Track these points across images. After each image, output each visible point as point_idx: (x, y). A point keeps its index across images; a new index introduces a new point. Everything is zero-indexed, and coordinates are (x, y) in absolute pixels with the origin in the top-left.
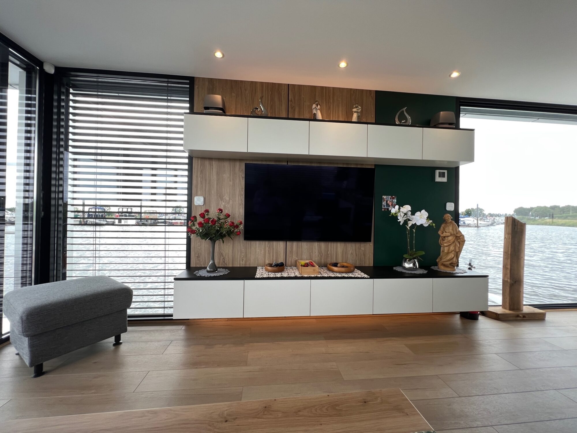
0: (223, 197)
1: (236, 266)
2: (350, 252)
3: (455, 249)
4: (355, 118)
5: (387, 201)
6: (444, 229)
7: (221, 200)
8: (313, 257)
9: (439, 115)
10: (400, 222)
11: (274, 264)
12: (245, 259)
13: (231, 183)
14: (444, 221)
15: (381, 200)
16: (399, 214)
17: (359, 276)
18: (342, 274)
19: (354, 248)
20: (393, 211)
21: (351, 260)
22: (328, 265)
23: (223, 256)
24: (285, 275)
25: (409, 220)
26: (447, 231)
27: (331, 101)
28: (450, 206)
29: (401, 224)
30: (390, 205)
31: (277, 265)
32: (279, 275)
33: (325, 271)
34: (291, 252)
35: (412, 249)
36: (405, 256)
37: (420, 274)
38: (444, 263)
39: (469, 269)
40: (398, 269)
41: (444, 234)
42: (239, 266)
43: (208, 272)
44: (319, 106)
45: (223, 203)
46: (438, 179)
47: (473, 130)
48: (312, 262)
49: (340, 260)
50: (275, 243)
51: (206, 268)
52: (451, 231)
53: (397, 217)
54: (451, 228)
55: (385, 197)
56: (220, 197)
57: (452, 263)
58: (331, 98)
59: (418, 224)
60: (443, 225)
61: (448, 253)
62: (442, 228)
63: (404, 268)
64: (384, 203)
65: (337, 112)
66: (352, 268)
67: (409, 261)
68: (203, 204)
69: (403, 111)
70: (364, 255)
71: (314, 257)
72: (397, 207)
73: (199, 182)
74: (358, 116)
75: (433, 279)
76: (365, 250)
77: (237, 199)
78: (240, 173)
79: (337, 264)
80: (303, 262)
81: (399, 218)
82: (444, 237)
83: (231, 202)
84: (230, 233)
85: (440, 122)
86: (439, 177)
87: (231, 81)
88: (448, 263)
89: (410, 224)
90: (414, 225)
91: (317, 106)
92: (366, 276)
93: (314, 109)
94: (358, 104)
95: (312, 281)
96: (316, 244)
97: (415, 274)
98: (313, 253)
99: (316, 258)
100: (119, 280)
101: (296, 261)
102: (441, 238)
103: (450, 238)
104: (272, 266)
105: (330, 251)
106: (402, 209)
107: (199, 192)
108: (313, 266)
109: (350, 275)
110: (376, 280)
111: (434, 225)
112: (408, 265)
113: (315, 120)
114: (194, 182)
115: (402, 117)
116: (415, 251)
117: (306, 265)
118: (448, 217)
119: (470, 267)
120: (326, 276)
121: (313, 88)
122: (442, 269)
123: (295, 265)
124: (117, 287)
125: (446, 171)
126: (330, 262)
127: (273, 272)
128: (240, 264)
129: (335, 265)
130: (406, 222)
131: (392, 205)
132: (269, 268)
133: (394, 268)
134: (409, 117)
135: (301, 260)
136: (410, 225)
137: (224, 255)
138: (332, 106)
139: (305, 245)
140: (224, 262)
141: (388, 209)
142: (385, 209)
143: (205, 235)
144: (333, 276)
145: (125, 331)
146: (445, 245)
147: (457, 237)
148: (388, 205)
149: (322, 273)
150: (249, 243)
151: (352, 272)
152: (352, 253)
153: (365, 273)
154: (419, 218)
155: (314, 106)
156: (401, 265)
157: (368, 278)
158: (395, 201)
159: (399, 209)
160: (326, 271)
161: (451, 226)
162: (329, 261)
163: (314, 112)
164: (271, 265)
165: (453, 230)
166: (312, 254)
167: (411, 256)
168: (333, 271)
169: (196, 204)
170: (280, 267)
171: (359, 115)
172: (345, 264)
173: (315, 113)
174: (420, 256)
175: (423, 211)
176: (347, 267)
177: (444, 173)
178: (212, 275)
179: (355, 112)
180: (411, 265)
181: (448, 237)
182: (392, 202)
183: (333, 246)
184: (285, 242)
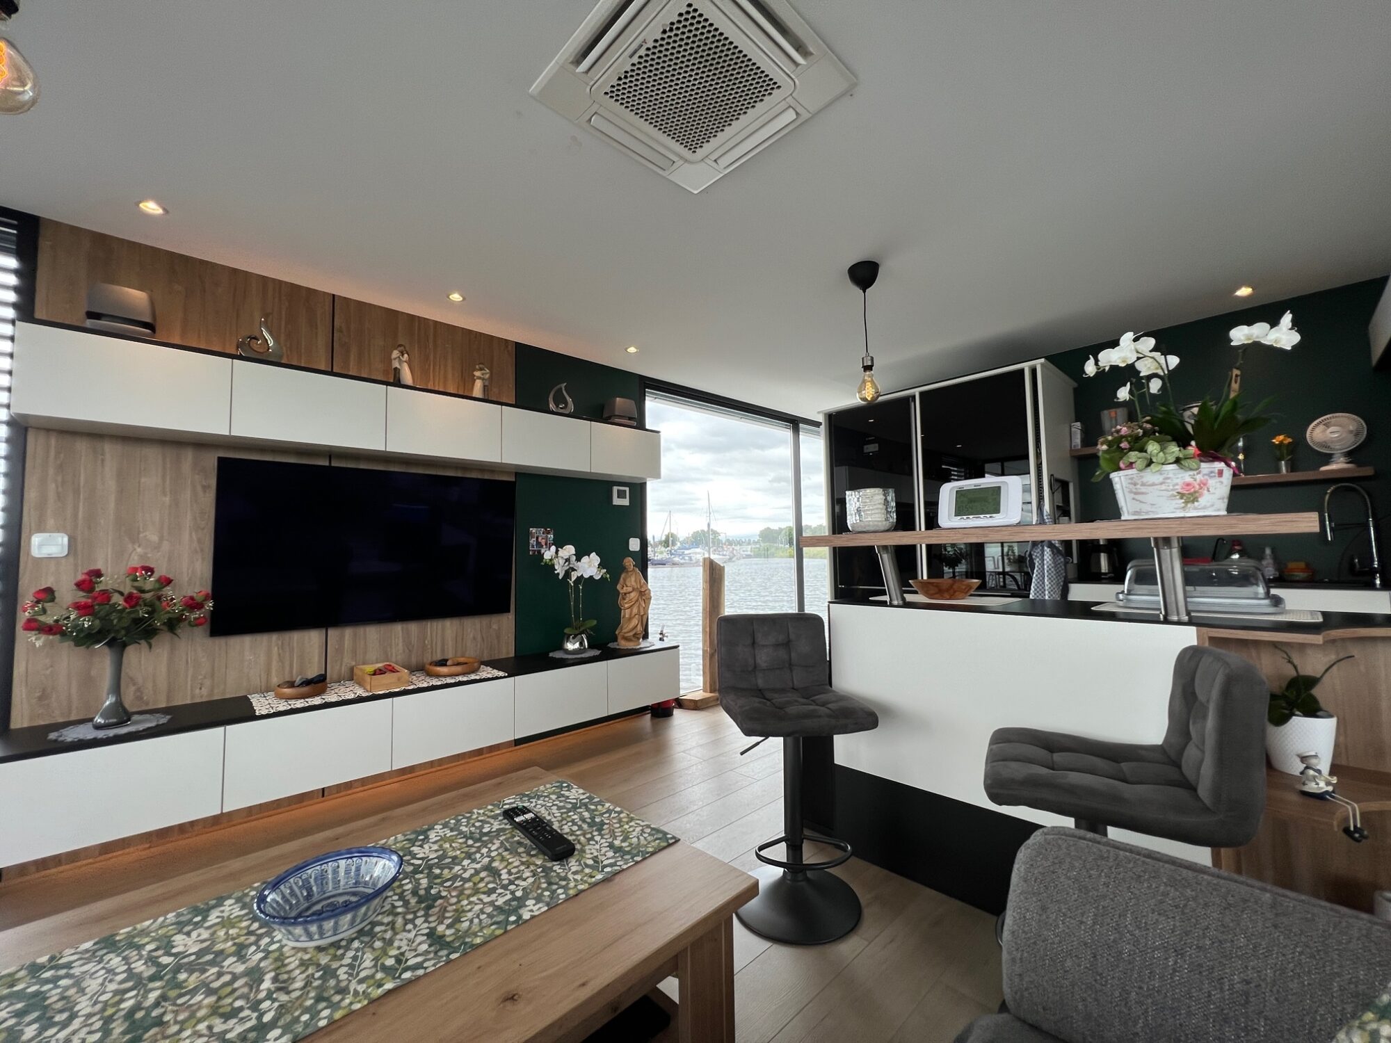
0: (139, 534)
1: (180, 703)
2: (471, 636)
3: (639, 611)
4: (480, 391)
5: (537, 538)
6: (625, 580)
7: (133, 543)
8: (392, 654)
9: (614, 402)
10: (558, 574)
11: (298, 682)
12: (208, 682)
13: (167, 499)
14: (623, 569)
15: (528, 535)
16: (555, 561)
17: (490, 676)
18: (457, 678)
19: (478, 626)
20: (548, 554)
21: (472, 651)
22: (428, 666)
24: (332, 698)
25: (574, 570)
26: (628, 584)
27: (431, 345)
28: (634, 545)
29: (560, 577)
30: (543, 544)
31: (307, 683)
32: (317, 701)
33: (420, 679)
34: (340, 650)
35: (577, 617)
36: (567, 631)
37: (590, 657)
38: (626, 635)
39: (661, 639)
40: (557, 655)
41: (625, 588)
42: (189, 702)
43: (98, 727)
44: (406, 356)
45: (139, 550)
46: (617, 501)
47: (658, 432)
48: (390, 665)
49: (450, 654)
50: (296, 636)
51: (91, 720)
52: (633, 583)
53: (553, 565)
54: (633, 579)
55: (533, 530)
56: (129, 533)
57: (635, 634)
58: (431, 340)
59: (586, 576)
60: (623, 576)
61: (630, 619)
62: (622, 579)
63: (567, 652)
64: (533, 541)
65: (442, 367)
66: (476, 664)
67: (573, 638)
68: (66, 553)
69: (561, 388)
70: (498, 637)
71: (394, 655)
72: (553, 548)
73: (51, 495)
74: (484, 386)
75: (609, 661)
76: (499, 628)
77: (186, 536)
78: (197, 476)
79: (447, 660)
80: (370, 668)
81: (556, 567)
82: (625, 594)
83: (166, 546)
84: (173, 624)
85: (617, 413)
86: (618, 497)
87: (172, 255)
88: (631, 634)
89: (574, 576)
90: (580, 578)
91: (403, 355)
92: (501, 674)
93: (395, 359)
94: (482, 364)
95: (395, 699)
96: (398, 629)
97: (582, 658)
98: (391, 648)
99: (399, 657)
101: (352, 669)
102: (620, 596)
103: (633, 595)
104: (296, 684)
105: (429, 638)
106: (561, 552)
107: (51, 523)
108: (393, 671)
109: (473, 677)
110: (519, 678)
111: (608, 576)
112: (571, 646)
113: (398, 383)
114: (31, 495)
115: (559, 399)
116: (583, 621)
117: (379, 672)
118: (629, 562)
119: (661, 636)
120: (425, 685)
121: (392, 315)
122: (623, 645)
123: (351, 676)
125: (627, 489)
126: (430, 660)
127: (301, 698)
128: (193, 697)
129: (443, 663)
130: (568, 574)
131: (546, 544)
132: (288, 691)
133: (551, 655)
134: (569, 400)
135: (364, 664)
136: (573, 579)
137: (140, 681)
138: (432, 357)
139: (372, 634)
141: (539, 552)
142: (535, 551)
143: (93, 637)
144: (439, 683)
146: (626, 606)
147: (641, 592)
148: (539, 544)
149: (414, 682)
150: (221, 642)
151: (474, 671)
152: (474, 638)
153: (499, 670)
154: (586, 566)
155: (395, 354)
156: (560, 647)
157: (505, 677)
158: (551, 536)
159: (557, 552)
160: (423, 678)
161: (634, 575)
162: (428, 658)
163: (396, 364)
164: (291, 684)
165: (635, 581)
166: (389, 649)
167: (576, 629)
168: (438, 676)
169: (35, 552)
170: (317, 684)
171: (487, 383)
172: (462, 660)
173: (396, 369)
174: (591, 629)
175: (593, 555)
176: (466, 663)
177: (625, 491)
178: (112, 732)
179: (479, 378)
180: (577, 645)
181: (629, 593)
182: (546, 538)
183: (435, 627)
184: (324, 631)
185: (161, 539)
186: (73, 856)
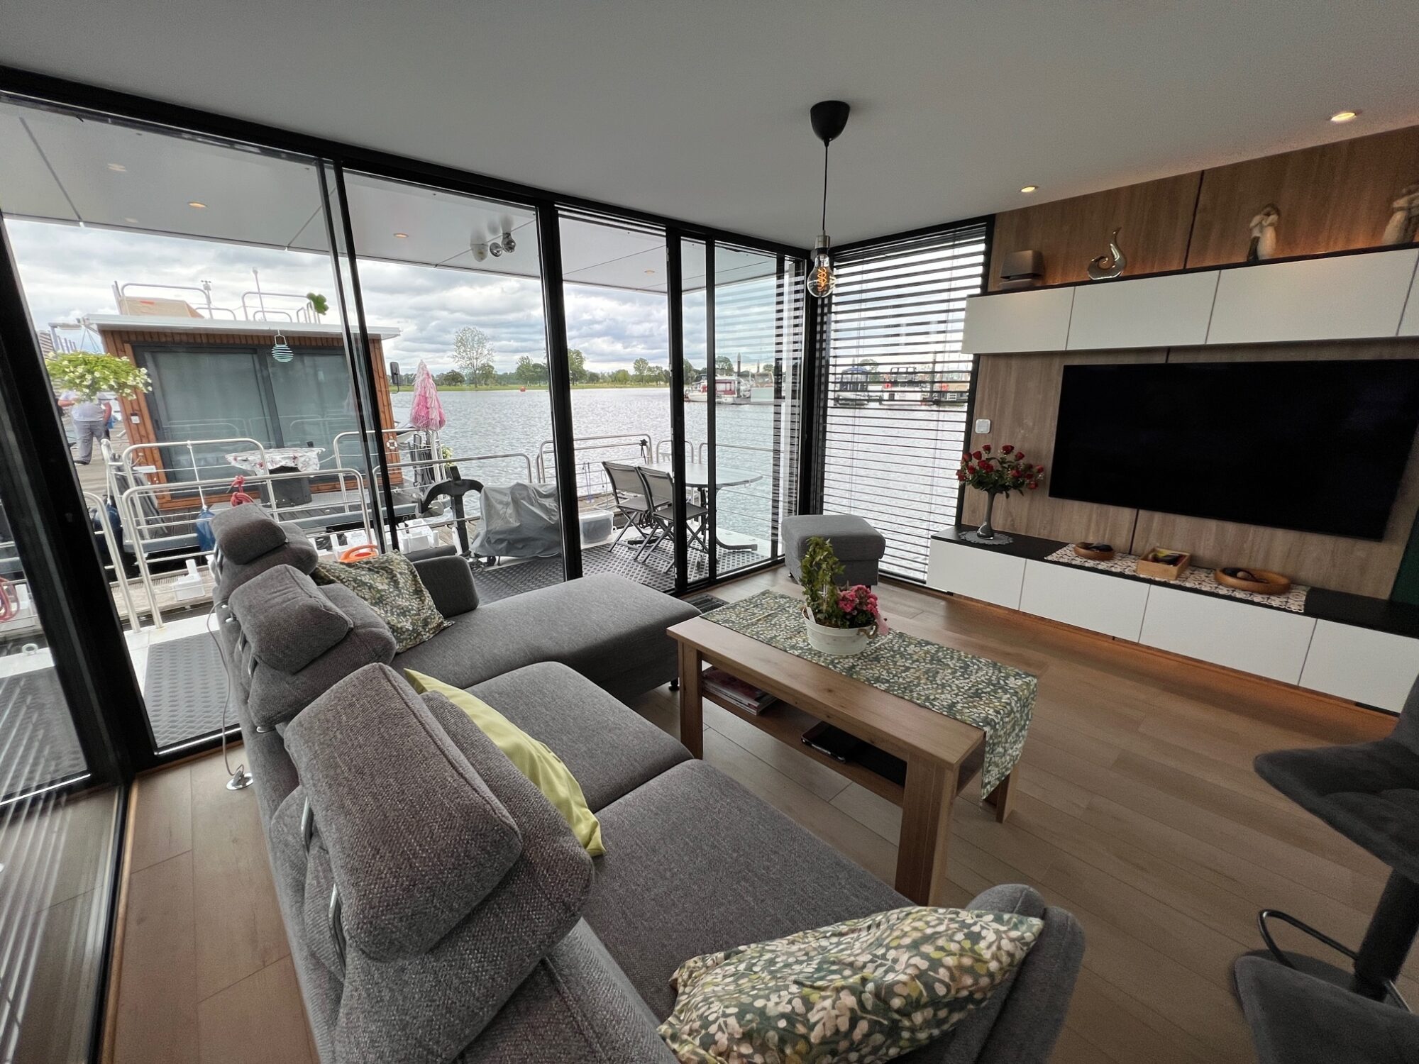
0: (1023, 421)
1: (1031, 535)
2: (1315, 555)
4: (1391, 232)
7: (1019, 427)
11: (1094, 546)
12: (1050, 528)
13: (1041, 396)
19: (1329, 546)
22: (1216, 569)
23: (1012, 516)
31: (1099, 548)
42: (1036, 536)
43: (979, 536)
45: (1022, 431)
49: (1249, 566)
50: (1112, 510)
51: (976, 529)
56: (1018, 420)
68: (988, 433)
71: (1202, 548)
73: (986, 396)
76: (1368, 558)
79: (1241, 570)
83: (1034, 430)
84: (1018, 486)
92: (1297, 608)
93: (1255, 226)
95: (1153, 587)
98: (1200, 541)
99: (1208, 552)
100: (872, 523)
104: (1090, 547)
105: (1249, 542)
107: (985, 412)
114: (978, 396)
124: (869, 532)
128: (1039, 534)
129: (1233, 572)
132: (1083, 551)
137: (1014, 515)
140: (1013, 525)
143: (980, 483)
145: (876, 584)
150: (1052, 499)
155: (1258, 218)
157: (1299, 613)
162: (1224, 563)
163: (1256, 233)
164: (1086, 546)
166: (1197, 542)
169: (977, 431)
170: (1105, 552)
173: (1255, 238)
176: (1268, 582)
178: (982, 541)
184: (1135, 511)
185: (1034, 425)
186: (977, 601)
